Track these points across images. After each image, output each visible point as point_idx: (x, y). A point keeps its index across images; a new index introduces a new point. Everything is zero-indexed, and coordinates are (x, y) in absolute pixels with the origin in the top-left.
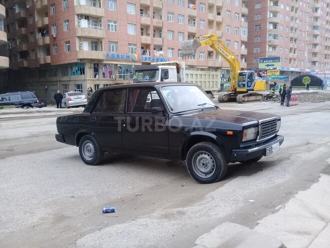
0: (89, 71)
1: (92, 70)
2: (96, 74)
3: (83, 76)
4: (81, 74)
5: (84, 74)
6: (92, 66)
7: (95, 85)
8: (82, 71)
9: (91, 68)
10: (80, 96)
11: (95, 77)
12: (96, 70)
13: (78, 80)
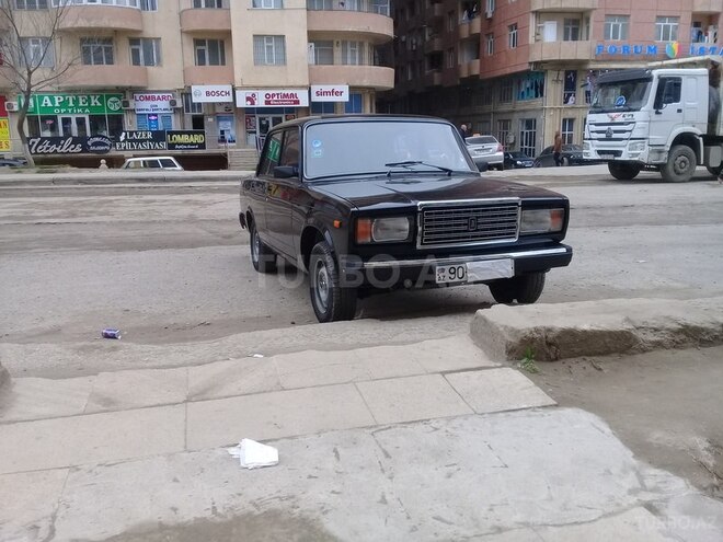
0: (553, 89)
1: (560, 87)
2: (570, 95)
3: (539, 99)
4: (537, 96)
5: (542, 95)
6: (562, 77)
7: (564, 120)
8: (539, 90)
9: (557, 81)
10: (487, 146)
11: (566, 102)
12: (570, 86)
13: (530, 110)
